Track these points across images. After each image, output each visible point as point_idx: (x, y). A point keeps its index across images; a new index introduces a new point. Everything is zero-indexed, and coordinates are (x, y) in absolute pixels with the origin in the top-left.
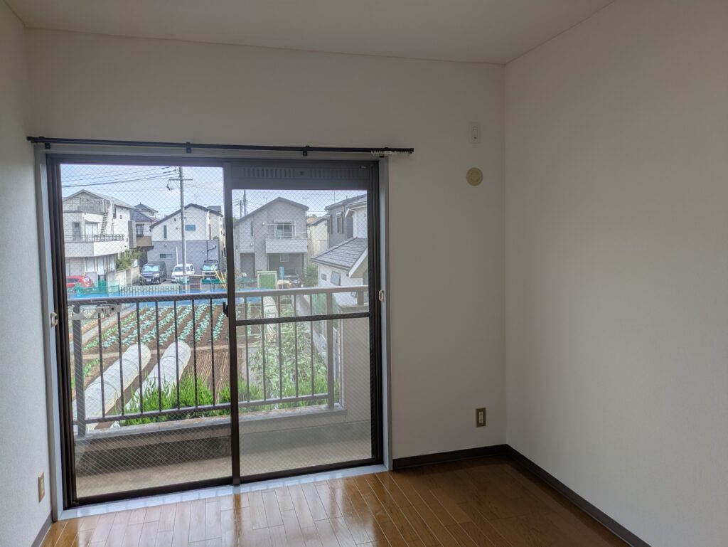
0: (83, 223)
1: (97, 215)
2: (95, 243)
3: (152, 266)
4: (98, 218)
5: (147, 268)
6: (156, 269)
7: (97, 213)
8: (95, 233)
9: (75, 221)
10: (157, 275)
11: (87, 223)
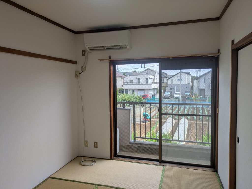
0: (149, 78)
1: (152, 76)
2: (152, 85)
3: (168, 92)
4: (152, 77)
5: (166, 93)
6: (169, 93)
7: (152, 75)
8: (152, 82)
9: (146, 78)
10: (169, 95)
11: (150, 78)
